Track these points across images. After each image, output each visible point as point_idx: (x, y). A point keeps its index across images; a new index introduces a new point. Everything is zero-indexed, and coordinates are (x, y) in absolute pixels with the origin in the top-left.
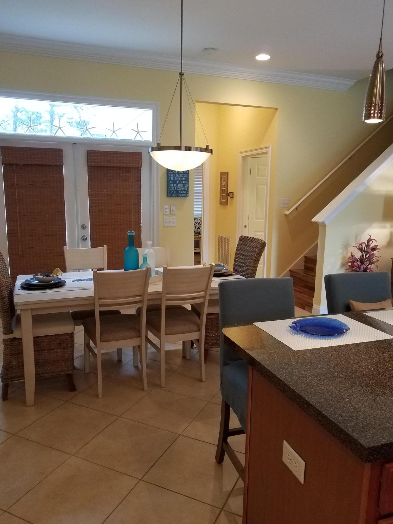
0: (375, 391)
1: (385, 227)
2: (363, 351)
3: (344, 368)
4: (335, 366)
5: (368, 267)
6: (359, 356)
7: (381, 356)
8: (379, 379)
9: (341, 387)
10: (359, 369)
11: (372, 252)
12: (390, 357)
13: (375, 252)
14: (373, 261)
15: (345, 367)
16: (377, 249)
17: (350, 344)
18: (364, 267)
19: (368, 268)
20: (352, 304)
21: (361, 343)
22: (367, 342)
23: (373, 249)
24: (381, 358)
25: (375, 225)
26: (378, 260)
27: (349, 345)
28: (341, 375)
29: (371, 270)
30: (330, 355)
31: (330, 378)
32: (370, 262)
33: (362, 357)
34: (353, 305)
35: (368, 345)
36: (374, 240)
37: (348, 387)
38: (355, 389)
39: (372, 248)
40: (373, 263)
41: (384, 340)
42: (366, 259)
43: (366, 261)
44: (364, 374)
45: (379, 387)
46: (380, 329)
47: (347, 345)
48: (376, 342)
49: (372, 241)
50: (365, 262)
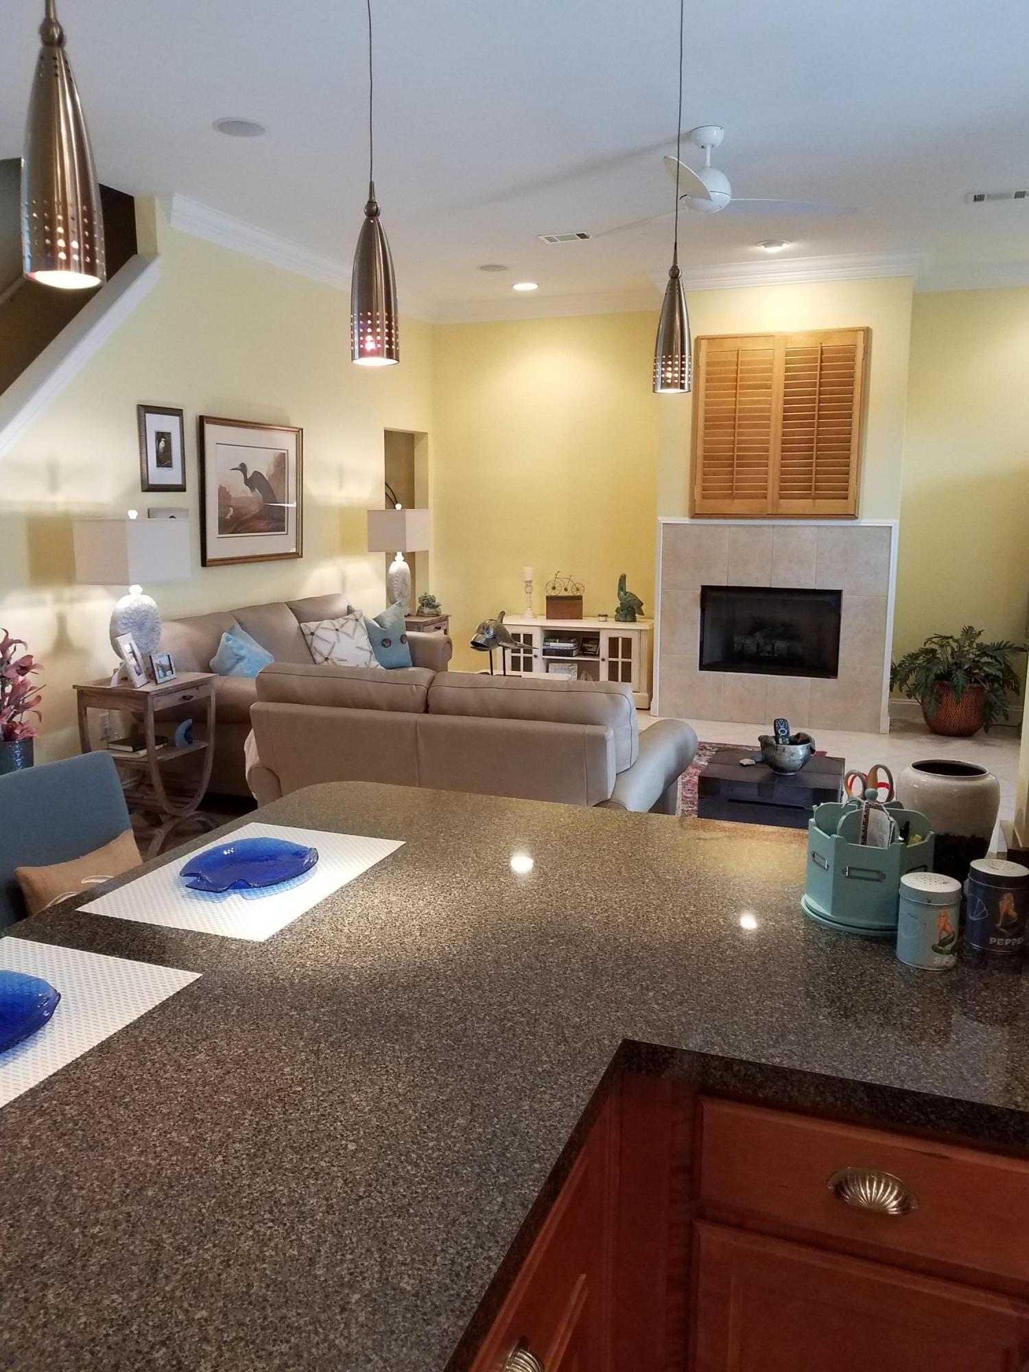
0: (231, 1243)
1: (41, 603)
2: (131, 1072)
3: (96, 1183)
4: (60, 1190)
5: (14, 719)
6: (126, 1100)
7: (190, 1070)
8: (223, 1178)
9: (118, 1292)
10: (148, 1165)
11: (21, 678)
12: (218, 1062)
13: (29, 676)
14: (26, 701)
15: (97, 1179)
16: (34, 667)
17: (78, 1056)
18: (6, 723)
19: (14, 722)
20: (26, 878)
21: (111, 1037)
22: (127, 1026)
23: (22, 668)
24: (193, 1080)
25: (14, 598)
26: (39, 698)
27: (75, 1064)
28: (96, 1230)
29: (25, 727)
30: (25, 1141)
31: (63, 1266)
32: (17, 707)
33: (134, 1100)
34: (29, 883)
35: (136, 1037)
36: (20, 642)
37: (141, 1282)
38: (167, 1277)
39: (16, 664)
40: (27, 707)
41: (172, 998)
42: (7, 699)
43: (8, 705)
44: (169, 1178)
45: (237, 1221)
46: (147, 957)
47: (70, 1064)
48: (155, 1015)
49: (14, 645)
50: (4, 708)
